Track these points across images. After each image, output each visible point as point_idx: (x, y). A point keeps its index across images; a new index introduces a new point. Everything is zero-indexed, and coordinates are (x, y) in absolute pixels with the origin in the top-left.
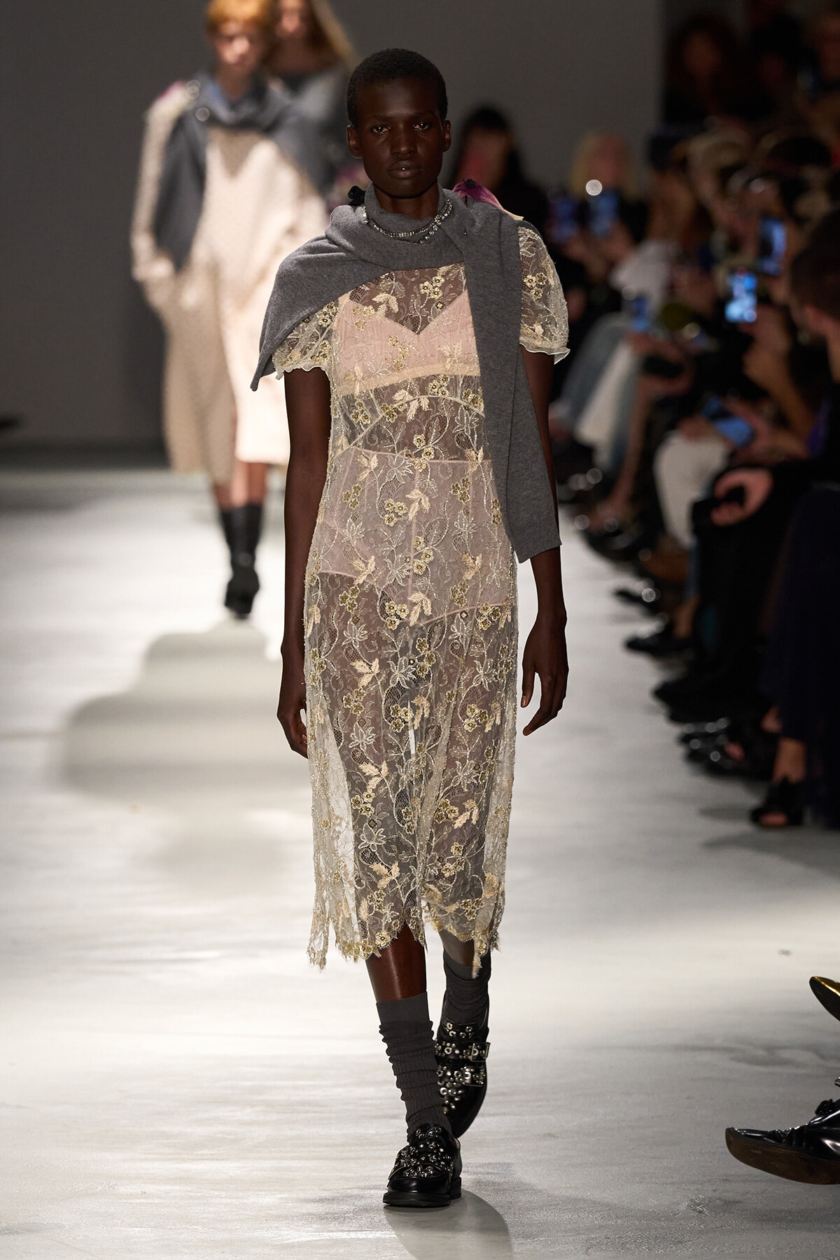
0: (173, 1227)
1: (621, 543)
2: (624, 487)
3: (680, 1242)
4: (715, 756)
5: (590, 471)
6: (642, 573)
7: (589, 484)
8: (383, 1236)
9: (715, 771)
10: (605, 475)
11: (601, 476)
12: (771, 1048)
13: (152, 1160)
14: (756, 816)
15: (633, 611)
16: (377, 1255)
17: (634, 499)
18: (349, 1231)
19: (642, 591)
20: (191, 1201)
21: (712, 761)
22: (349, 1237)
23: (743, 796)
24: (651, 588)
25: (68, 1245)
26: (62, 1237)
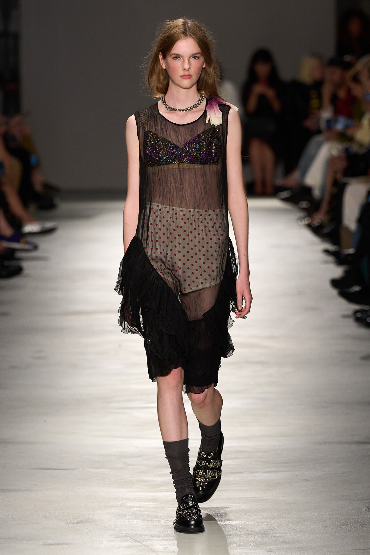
0: (151, 520)
1: (326, 230)
2: (324, 207)
3: (363, 525)
5: (310, 199)
6: (334, 243)
7: (308, 205)
8: (238, 523)
13: (140, 492)
15: (331, 259)
16: (236, 531)
18: (224, 521)
20: (158, 509)
22: (224, 524)
25: (107, 528)
26: (104, 524)
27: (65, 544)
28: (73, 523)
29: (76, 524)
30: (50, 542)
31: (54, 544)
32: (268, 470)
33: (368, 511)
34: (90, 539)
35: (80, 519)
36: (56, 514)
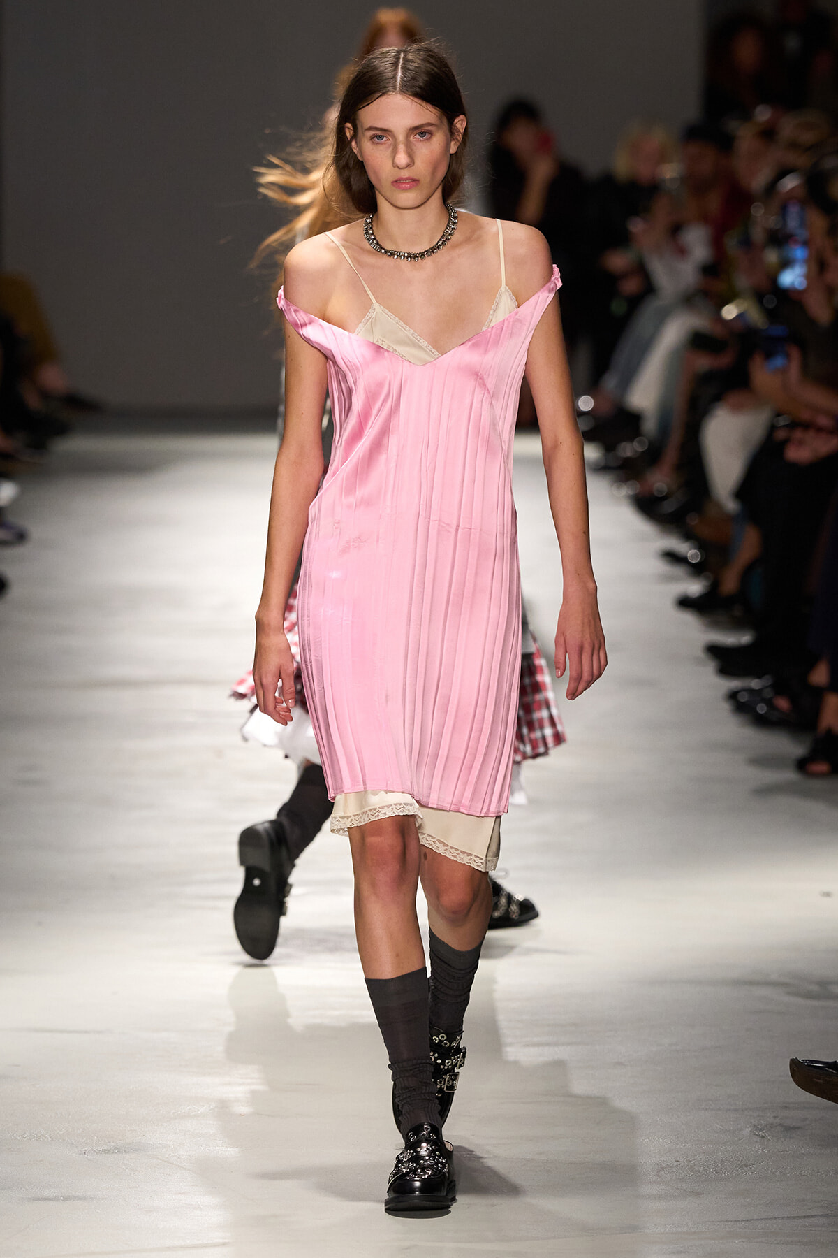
1: (669, 507)
2: (671, 455)
3: (746, 1166)
4: (762, 709)
5: (638, 439)
6: (688, 536)
7: (636, 452)
9: (761, 722)
10: (651, 443)
11: (647, 444)
12: (824, 983)
14: (802, 765)
15: (679, 571)
17: (680, 467)
19: (687, 553)
21: (758, 713)
23: (789, 746)
24: (695, 549)
25: (173, 1164)
26: (167, 1156)
27: (80, 1198)
28: (97, 1152)
29: (105, 1153)
30: (48, 1193)
31: (55, 1199)
32: (536, 1039)
33: (757, 1135)
34: (136, 1187)
35: (114, 1144)
36: (61, 1131)
